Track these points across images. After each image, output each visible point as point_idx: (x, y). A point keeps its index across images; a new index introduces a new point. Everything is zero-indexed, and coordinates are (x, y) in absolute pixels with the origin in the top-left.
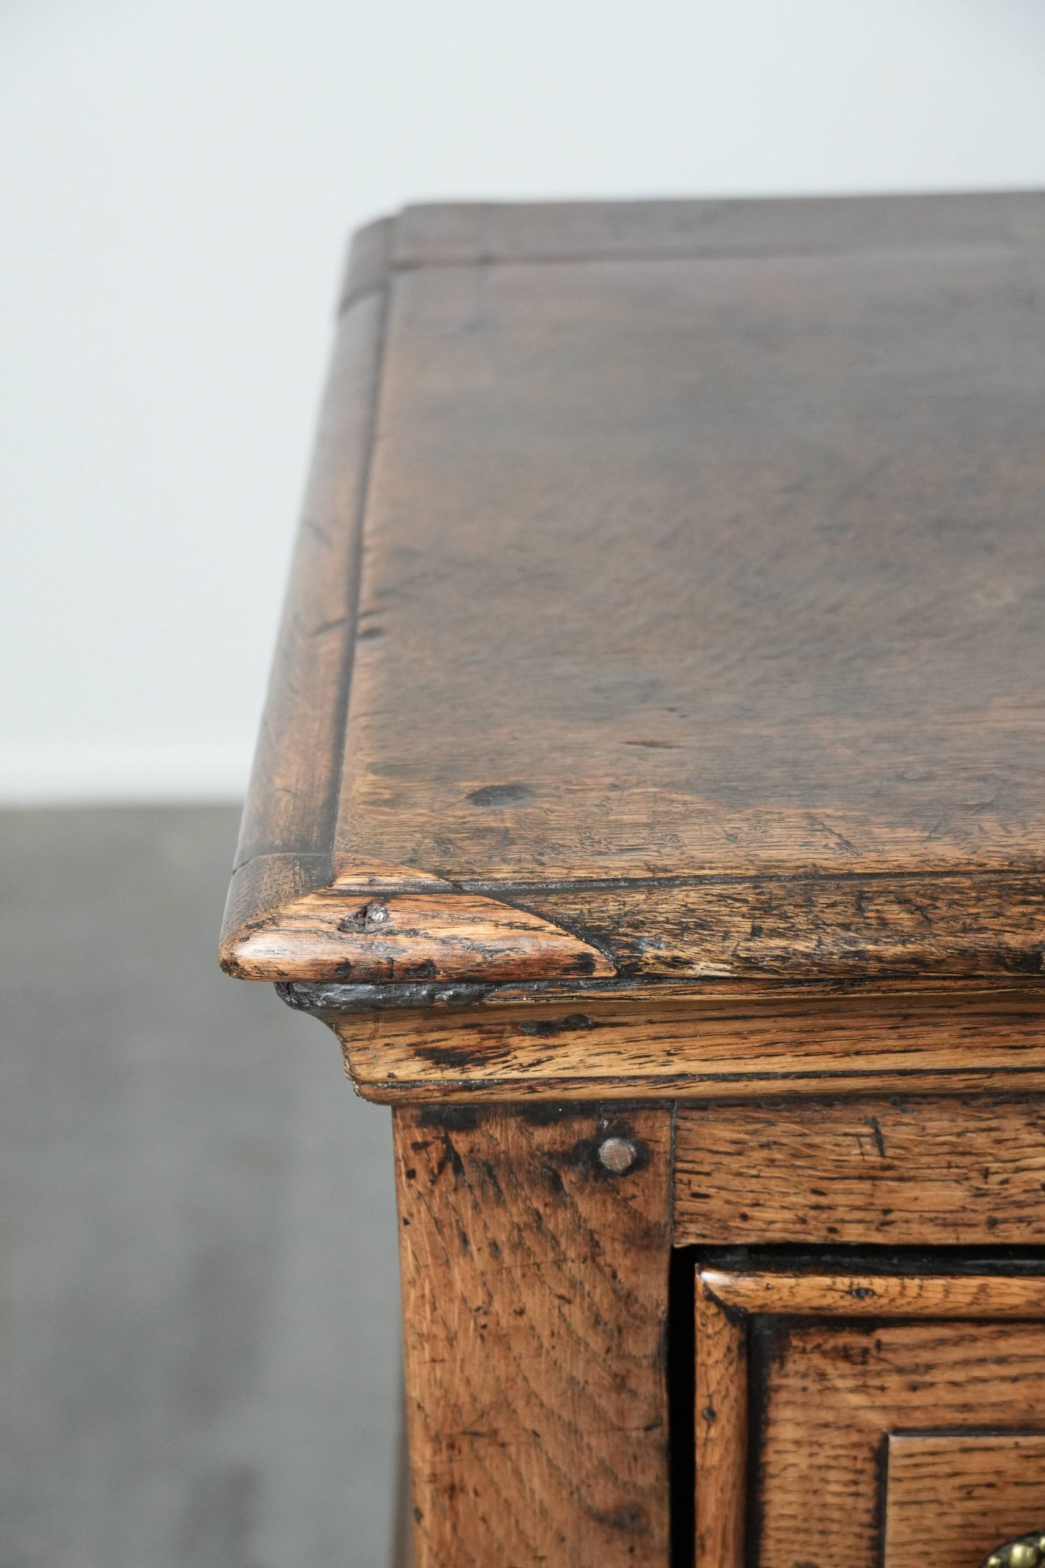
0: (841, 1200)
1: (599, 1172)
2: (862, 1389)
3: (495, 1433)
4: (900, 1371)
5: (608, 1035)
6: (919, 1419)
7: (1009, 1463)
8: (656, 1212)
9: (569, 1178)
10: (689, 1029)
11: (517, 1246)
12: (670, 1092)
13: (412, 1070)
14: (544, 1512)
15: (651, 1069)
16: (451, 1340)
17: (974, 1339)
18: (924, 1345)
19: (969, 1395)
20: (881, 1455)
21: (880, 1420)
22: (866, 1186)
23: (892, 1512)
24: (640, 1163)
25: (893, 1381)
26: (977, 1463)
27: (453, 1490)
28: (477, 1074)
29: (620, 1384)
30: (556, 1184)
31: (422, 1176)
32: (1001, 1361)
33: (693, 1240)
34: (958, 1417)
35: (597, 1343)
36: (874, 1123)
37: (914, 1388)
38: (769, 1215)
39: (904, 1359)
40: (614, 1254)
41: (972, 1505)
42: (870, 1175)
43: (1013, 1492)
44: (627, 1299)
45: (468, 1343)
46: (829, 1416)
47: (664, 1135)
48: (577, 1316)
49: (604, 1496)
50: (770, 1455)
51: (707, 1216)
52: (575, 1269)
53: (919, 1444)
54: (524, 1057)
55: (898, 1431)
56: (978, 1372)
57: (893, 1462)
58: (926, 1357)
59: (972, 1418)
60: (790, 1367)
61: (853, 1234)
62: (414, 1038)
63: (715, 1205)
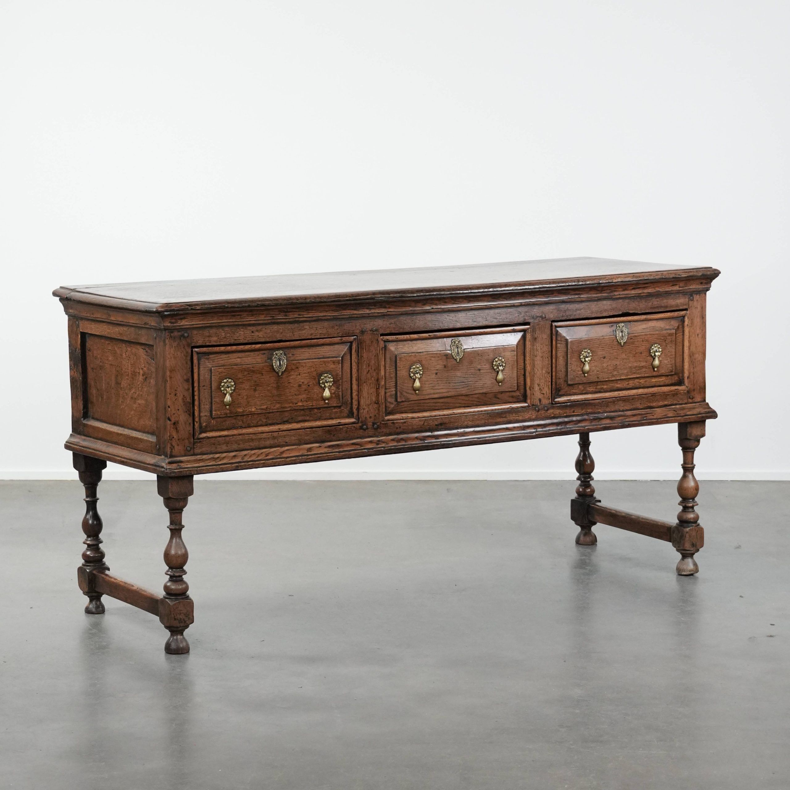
0: (206, 340)
1: (184, 337)
2: (209, 362)
3: (175, 370)
4: (212, 360)
5: (187, 319)
6: (214, 366)
7: (223, 370)
8: (190, 342)
9: (182, 338)
10: (194, 318)
11: (177, 347)
12: (192, 327)
13: (169, 324)
14: (180, 380)
15: (190, 324)
16: (171, 358)
17: (218, 356)
18: (214, 357)
19: (218, 362)
20: (211, 370)
21: (210, 366)
22: (208, 338)
23: (212, 377)
24: (188, 336)
25: (211, 361)
26: (220, 370)
27: (171, 378)
28: (175, 325)
29: (187, 363)
30: (180, 339)
31: (168, 339)
32: (221, 358)
33: (193, 345)
34: (217, 365)
35: (184, 358)
36: (208, 330)
37: (213, 362)
38: (200, 342)
39: (212, 359)
40: (186, 348)
41: (220, 375)
42: (209, 336)
43: (223, 373)
44: (187, 352)
45: (173, 359)
46: (205, 366)
47: (190, 333)
48: (182, 354)
49: (185, 377)
50: (200, 372)
51: (194, 342)
52: (183, 349)
53: (215, 368)
54: (179, 323)
55: (213, 367)
56: (219, 360)
57: (213, 370)
58: (214, 358)
59: (219, 365)
60: (202, 360)
61: (208, 344)
62: (169, 321)
63: (195, 341)
